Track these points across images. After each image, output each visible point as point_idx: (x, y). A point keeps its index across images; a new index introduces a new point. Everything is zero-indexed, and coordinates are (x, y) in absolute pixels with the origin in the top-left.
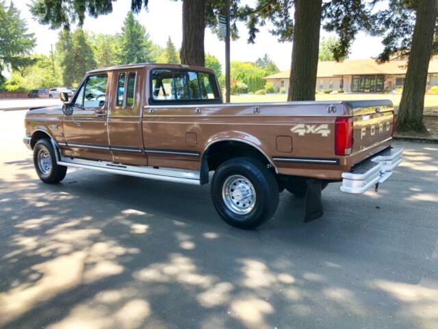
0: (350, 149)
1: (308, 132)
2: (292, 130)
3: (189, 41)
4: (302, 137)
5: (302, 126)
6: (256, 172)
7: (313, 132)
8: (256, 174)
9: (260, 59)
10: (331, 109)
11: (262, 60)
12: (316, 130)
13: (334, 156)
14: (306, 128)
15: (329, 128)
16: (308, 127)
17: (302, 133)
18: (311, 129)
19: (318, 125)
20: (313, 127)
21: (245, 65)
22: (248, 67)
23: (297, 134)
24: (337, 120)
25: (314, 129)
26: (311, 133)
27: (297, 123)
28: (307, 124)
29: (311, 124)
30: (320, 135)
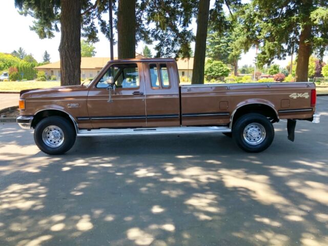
1: (298, 97)
2: (290, 96)
4: (295, 99)
5: (295, 94)
7: (301, 97)
9: (15, 52)
11: (17, 52)
12: (302, 95)
13: (310, 107)
14: (297, 95)
15: (309, 94)
16: (298, 94)
17: (295, 97)
18: (300, 95)
19: (303, 93)
21: (5, 56)
22: (9, 58)
23: (293, 98)
26: (300, 97)
27: (293, 93)
28: (297, 93)
29: (300, 93)
30: (304, 98)
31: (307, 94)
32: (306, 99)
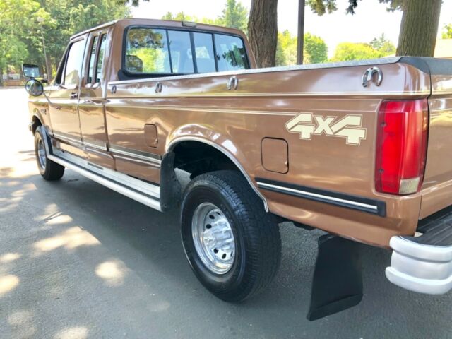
0: (417, 180)
1: (319, 131)
2: (289, 125)
3: (257, 8)
4: (306, 141)
5: (306, 117)
6: (234, 202)
7: (329, 132)
8: (234, 205)
9: (375, 40)
10: (369, 78)
11: (379, 40)
12: (335, 128)
14: (315, 124)
15: (364, 125)
16: (319, 119)
17: (306, 132)
18: (325, 126)
19: (340, 116)
20: (330, 120)
21: (356, 46)
22: (359, 48)
23: (298, 135)
24: (383, 106)
25: (331, 125)
26: (324, 135)
27: (299, 111)
28: (316, 113)
29: (325, 115)
30: (344, 139)
31: (356, 120)
32: (352, 147)
